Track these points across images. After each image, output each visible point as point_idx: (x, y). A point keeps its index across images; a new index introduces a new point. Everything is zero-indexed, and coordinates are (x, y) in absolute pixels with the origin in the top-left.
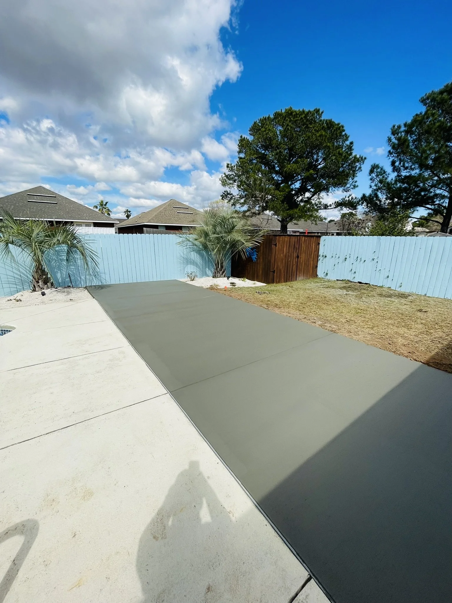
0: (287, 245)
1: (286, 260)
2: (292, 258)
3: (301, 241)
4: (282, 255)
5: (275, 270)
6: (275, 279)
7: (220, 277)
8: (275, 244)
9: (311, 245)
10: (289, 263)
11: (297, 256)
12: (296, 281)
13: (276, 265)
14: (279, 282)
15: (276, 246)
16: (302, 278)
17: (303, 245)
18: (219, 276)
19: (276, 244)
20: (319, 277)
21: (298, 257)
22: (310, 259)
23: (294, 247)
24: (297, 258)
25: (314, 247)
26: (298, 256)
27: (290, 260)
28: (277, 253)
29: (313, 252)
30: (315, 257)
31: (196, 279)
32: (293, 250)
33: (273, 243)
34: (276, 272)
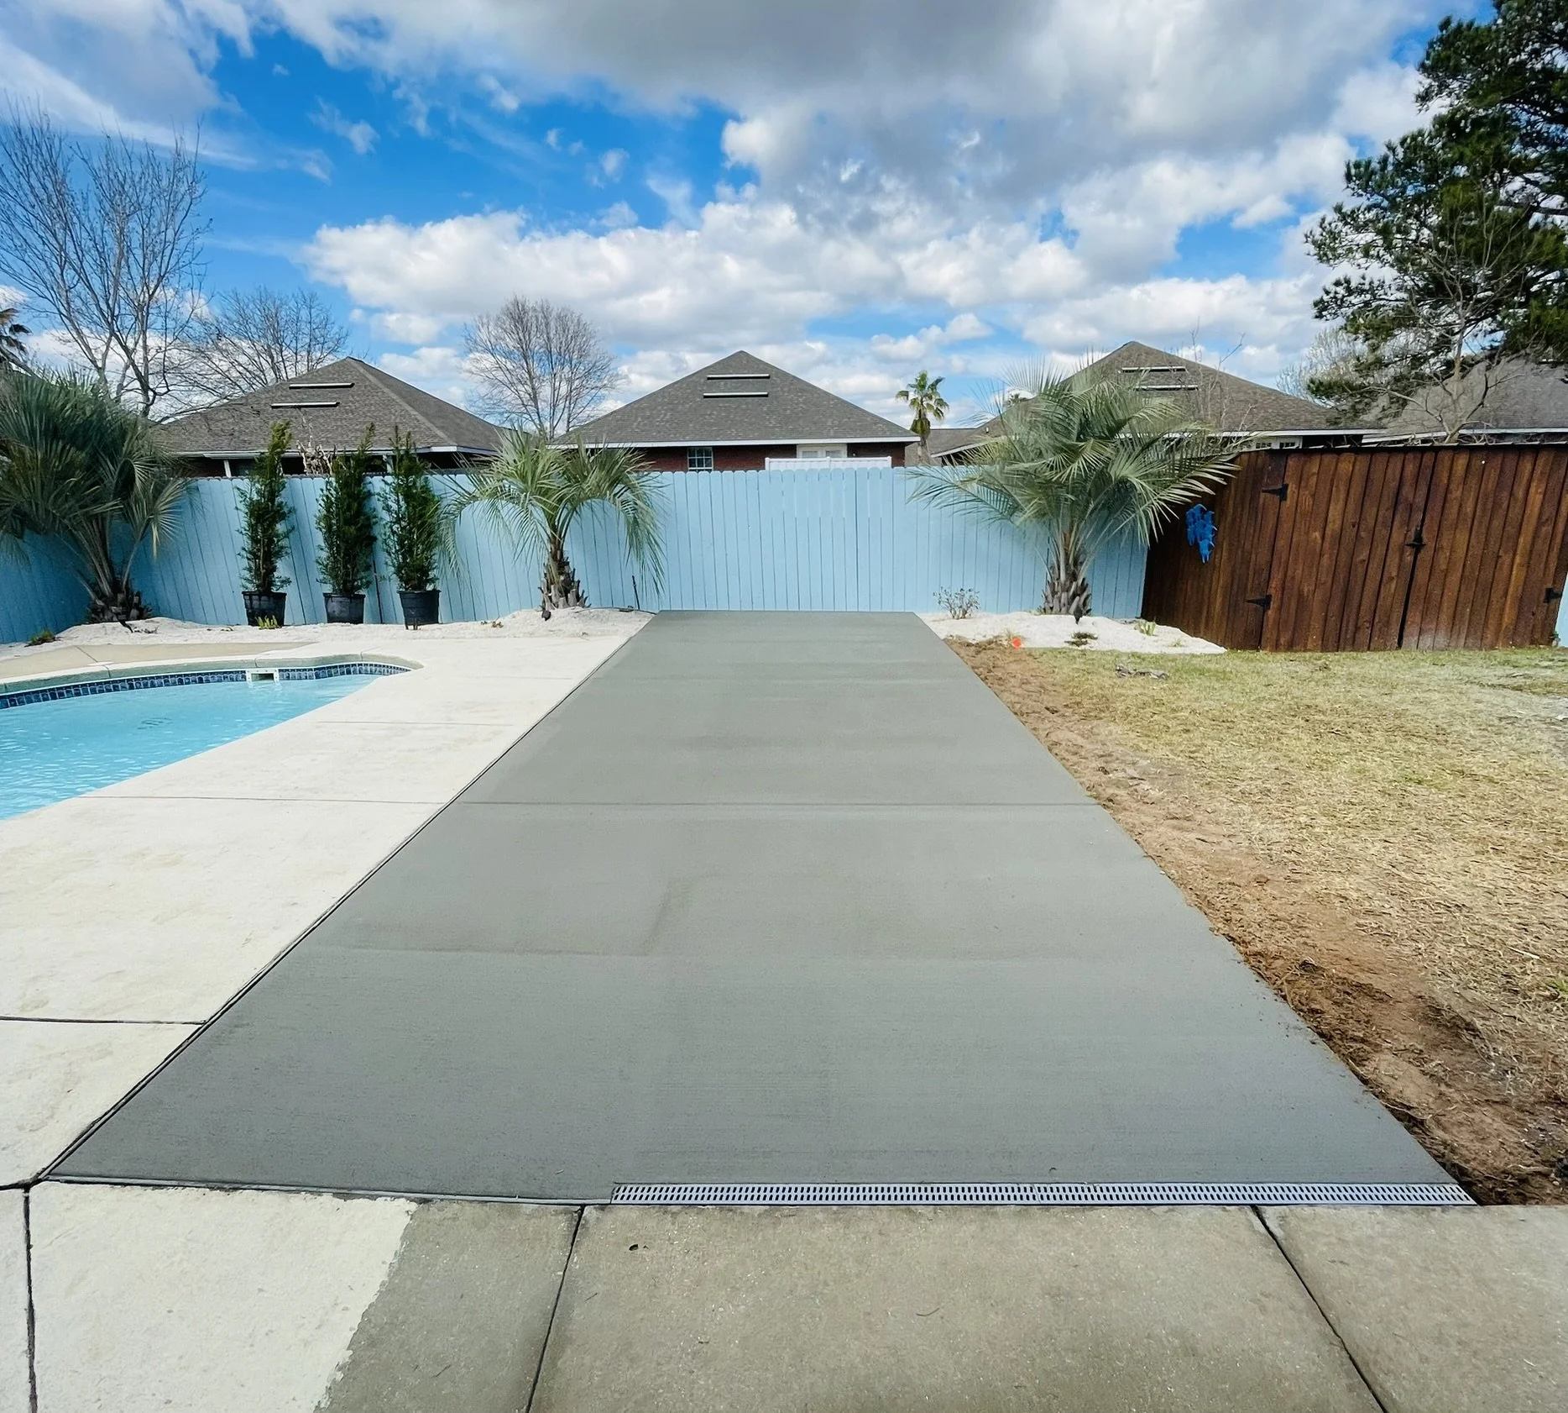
0: (1352, 491)
1: (1344, 558)
2: (1380, 550)
3: (1446, 475)
4: (1317, 535)
5: (1269, 597)
6: (1267, 635)
7: (1060, 612)
8: (1280, 486)
9: (1520, 494)
10: (1361, 570)
11: (1411, 540)
12: (1400, 653)
13: (1280, 575)
14: (1290, 647)
15: (1283, 497)
16: (1442, 640)
17: (1456, 493)
18: (1056, 608)
19: (1286, 487)
20: (1561, 644)
21: (1418, 545)
22: (1506, 559)
23: (1396, 504)
24: (1409, 552)
25: (1536, 498)
26: (1419, 538)
27: (1364, 556)
28: (1286, 526)
29: (1534, 521)
30: (1540, 545)
31: (972, 611)
32: (1385, 513)
33: (1267, 485)
34: (1274, 605)
